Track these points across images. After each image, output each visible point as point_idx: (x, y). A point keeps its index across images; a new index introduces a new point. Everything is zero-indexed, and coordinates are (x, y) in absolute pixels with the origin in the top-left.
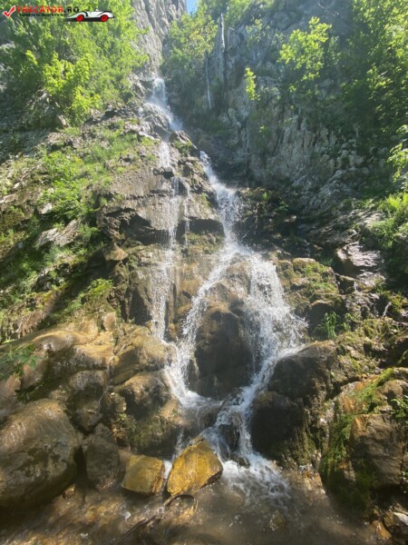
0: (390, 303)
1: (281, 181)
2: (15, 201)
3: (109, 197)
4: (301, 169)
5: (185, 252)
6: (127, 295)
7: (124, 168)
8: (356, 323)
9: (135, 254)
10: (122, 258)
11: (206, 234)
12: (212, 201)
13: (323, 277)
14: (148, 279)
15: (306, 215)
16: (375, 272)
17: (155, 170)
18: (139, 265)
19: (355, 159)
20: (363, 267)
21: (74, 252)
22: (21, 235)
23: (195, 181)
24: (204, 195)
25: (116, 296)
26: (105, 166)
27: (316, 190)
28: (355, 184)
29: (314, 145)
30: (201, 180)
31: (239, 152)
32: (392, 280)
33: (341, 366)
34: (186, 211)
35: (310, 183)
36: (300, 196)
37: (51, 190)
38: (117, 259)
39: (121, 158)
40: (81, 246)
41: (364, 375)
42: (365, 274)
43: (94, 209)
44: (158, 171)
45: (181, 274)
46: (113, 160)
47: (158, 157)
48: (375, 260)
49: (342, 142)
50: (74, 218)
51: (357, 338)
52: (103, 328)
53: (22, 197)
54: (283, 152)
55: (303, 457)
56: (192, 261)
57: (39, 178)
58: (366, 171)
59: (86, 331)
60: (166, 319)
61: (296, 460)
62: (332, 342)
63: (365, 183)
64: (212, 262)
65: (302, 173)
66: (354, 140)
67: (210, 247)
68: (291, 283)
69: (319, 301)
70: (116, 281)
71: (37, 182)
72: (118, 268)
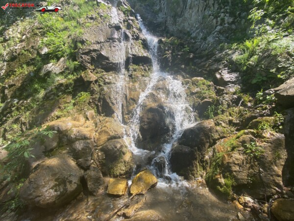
0: (243, 100)
1: (185, 34)
2: (24, 47)
3: (83, 42)
4: (197, 26)
5: (130, 76)
6: (99, 101)
7: (90, 23)
8: (224, 111)
9: (101, 77)
10: (94, 79)
11: (142, 65)
12: (145, 45)
13: (208, 87)
14: (111, 92)
15: (198, 54)
16: (235, 84)
17: (109, 25)
18: (105, 84)
19: (228, 19)
20: (229, 82)
21: (65, 77)
22: (31, 68)
23: (134, 32)
24: (140, 41)
25: (93, 102)
26: (78, 22)
27: (205, 39)
28: (227, 35)
29: (205, 10)
30: (138, 32)
31: (160, 15)
32: (244, 88)
33: (217, 131)
34: (130, 51)
35: (202, 35)
36: (196, 42)
37: (45, 39)
38: (91, 80)
39: (87, 17)
40: (69, 73)
41: (228, 135)
42: (230, 85)
43: (74, 50)
44: (111, 25)
45: (129, 88)
46: (82, 19)
47: (111, 17)
48: (236, 77)
49: (221, 9)
50: (62, 56)
51: (225, 117)
52: (87, 119)
53: (28, 44)
54: (187, 15)
55: (197, 174)
56: (136, 81)
57: (37, 31)
58: (234, 27)
59: (78, 120)
60: (123, 113)
61: (193, 175)
62: (212, 120)
63: (232, 34)
64: (146, 82)
65: (197, 29)
66: (228, 7)
67: (145, 73)
68: (190, 91)
69: (206, 100)
70: (92, 92)
71: (36, 34)
72: (92, 85)
